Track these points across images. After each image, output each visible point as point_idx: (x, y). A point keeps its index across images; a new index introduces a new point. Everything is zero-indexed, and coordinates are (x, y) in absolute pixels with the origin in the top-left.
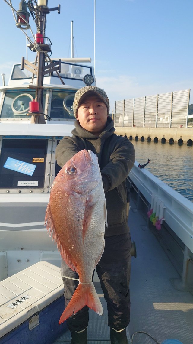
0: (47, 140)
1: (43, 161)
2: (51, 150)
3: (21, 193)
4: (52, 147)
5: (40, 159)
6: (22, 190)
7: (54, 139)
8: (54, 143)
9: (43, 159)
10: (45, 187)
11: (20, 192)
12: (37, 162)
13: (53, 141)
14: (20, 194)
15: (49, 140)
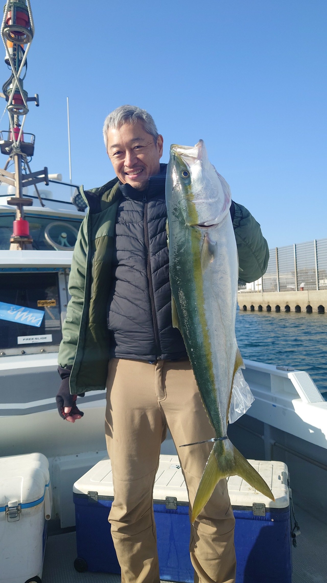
0: (57, 274)
1: (54, 305)
3: (26, 355)
5: (50, 301)
6: (27, 350)
9: (54, 301)
11: (24, 353)
12: (45, 306)
14: (24, 357)
15: (60, 273)
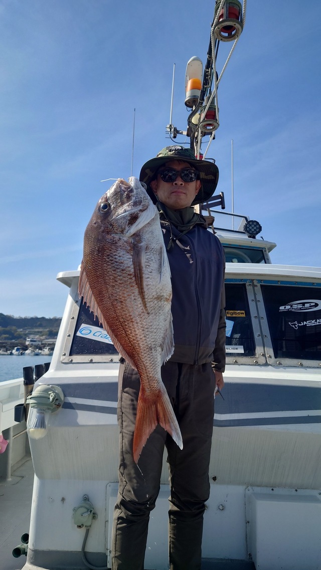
0: (244, 285)
1: (244, 315)
2: (253, 298)
4: (255, 294)
5: (239, 311)
7: (255, 283)
8: (255, 288)
9: (244, 312)
10: (257, 356)
12: (234, 316)
13: (254, 286)
15: (247, 284)
